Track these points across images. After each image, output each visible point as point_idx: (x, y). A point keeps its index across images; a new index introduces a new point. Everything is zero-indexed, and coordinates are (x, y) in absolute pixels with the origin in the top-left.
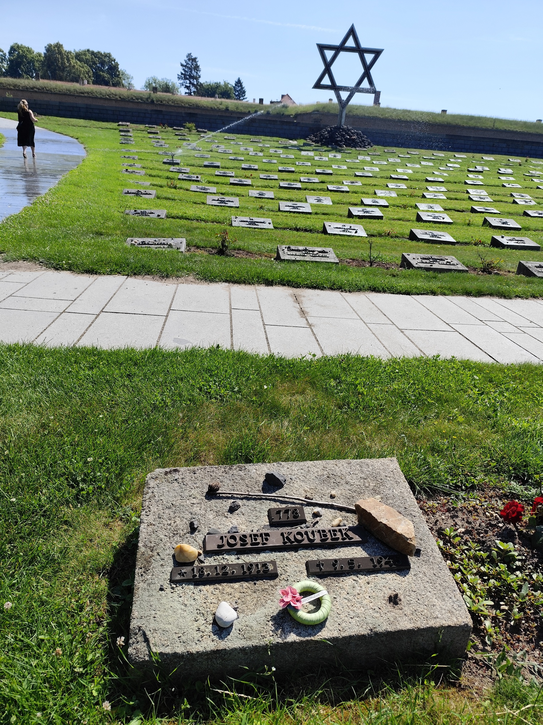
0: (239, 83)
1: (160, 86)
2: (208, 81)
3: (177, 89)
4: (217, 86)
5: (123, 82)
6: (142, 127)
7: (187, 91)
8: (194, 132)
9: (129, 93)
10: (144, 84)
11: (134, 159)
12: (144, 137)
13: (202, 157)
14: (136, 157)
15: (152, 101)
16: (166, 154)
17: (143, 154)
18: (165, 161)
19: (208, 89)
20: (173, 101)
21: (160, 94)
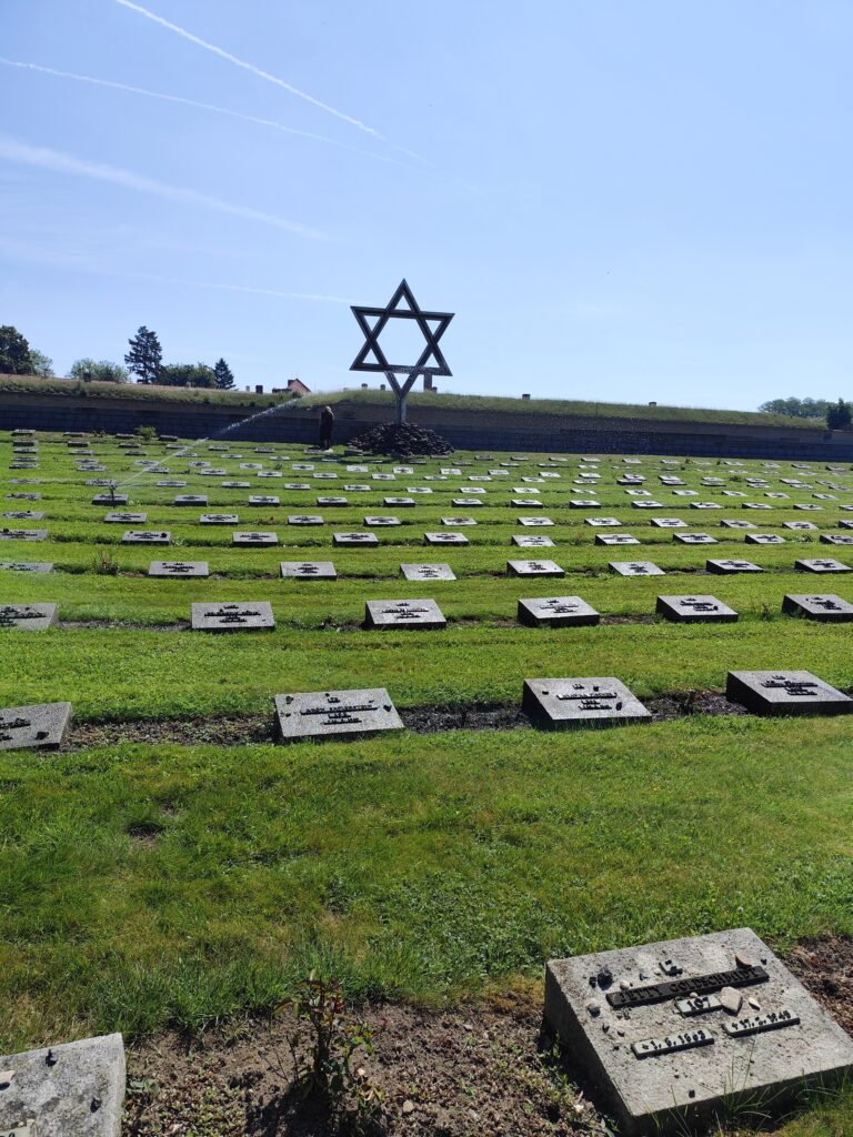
0: (222, 365)
1: (97, 372)
2: (175, 363)
3: (126, 375)
4: (189, 369)
5: (36, 367)
6: (58, 436)
7: (141, 378)
8: (154, 440)
9: (43, 382)
10: (70, 370)
11: (32, 498)
12: (61, 453)
13: (171, 485)
14: (38, 495)
15: (83, 394)
16: (100, 484)
17: (52, 486)
18: (97, 498)
19: (174, 375)
20: (119, 393)
21: (95, 383)
